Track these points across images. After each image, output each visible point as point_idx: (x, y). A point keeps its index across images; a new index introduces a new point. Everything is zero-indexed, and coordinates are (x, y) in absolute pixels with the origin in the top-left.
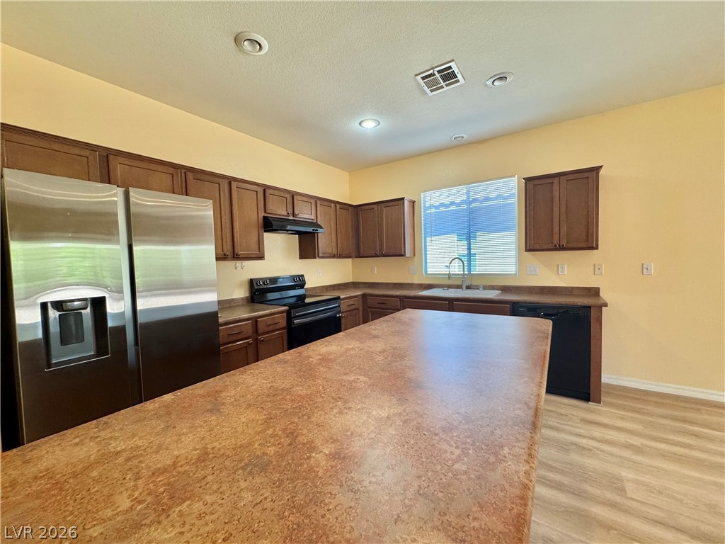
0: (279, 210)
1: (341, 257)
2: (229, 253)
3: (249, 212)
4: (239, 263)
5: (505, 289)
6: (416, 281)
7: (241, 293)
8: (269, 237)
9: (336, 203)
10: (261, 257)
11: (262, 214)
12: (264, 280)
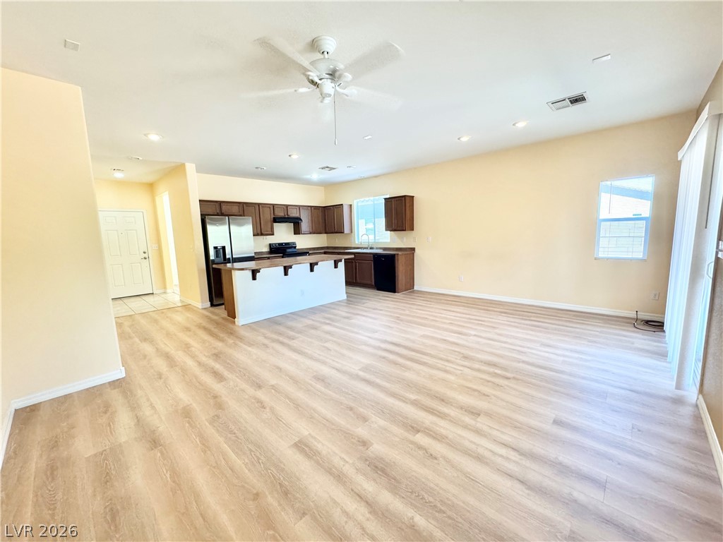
0: (280, 214)
1: (314, 233)
2: (258, 233)
3: (267, 216)
4: (265, 237)
5: (385, 249)
6: (353, 246)
7: (266, 249)
8: (276, 225)
9: (311, 207)
10: (273, 234)
11: (273, 216)
12: (275, 244)
